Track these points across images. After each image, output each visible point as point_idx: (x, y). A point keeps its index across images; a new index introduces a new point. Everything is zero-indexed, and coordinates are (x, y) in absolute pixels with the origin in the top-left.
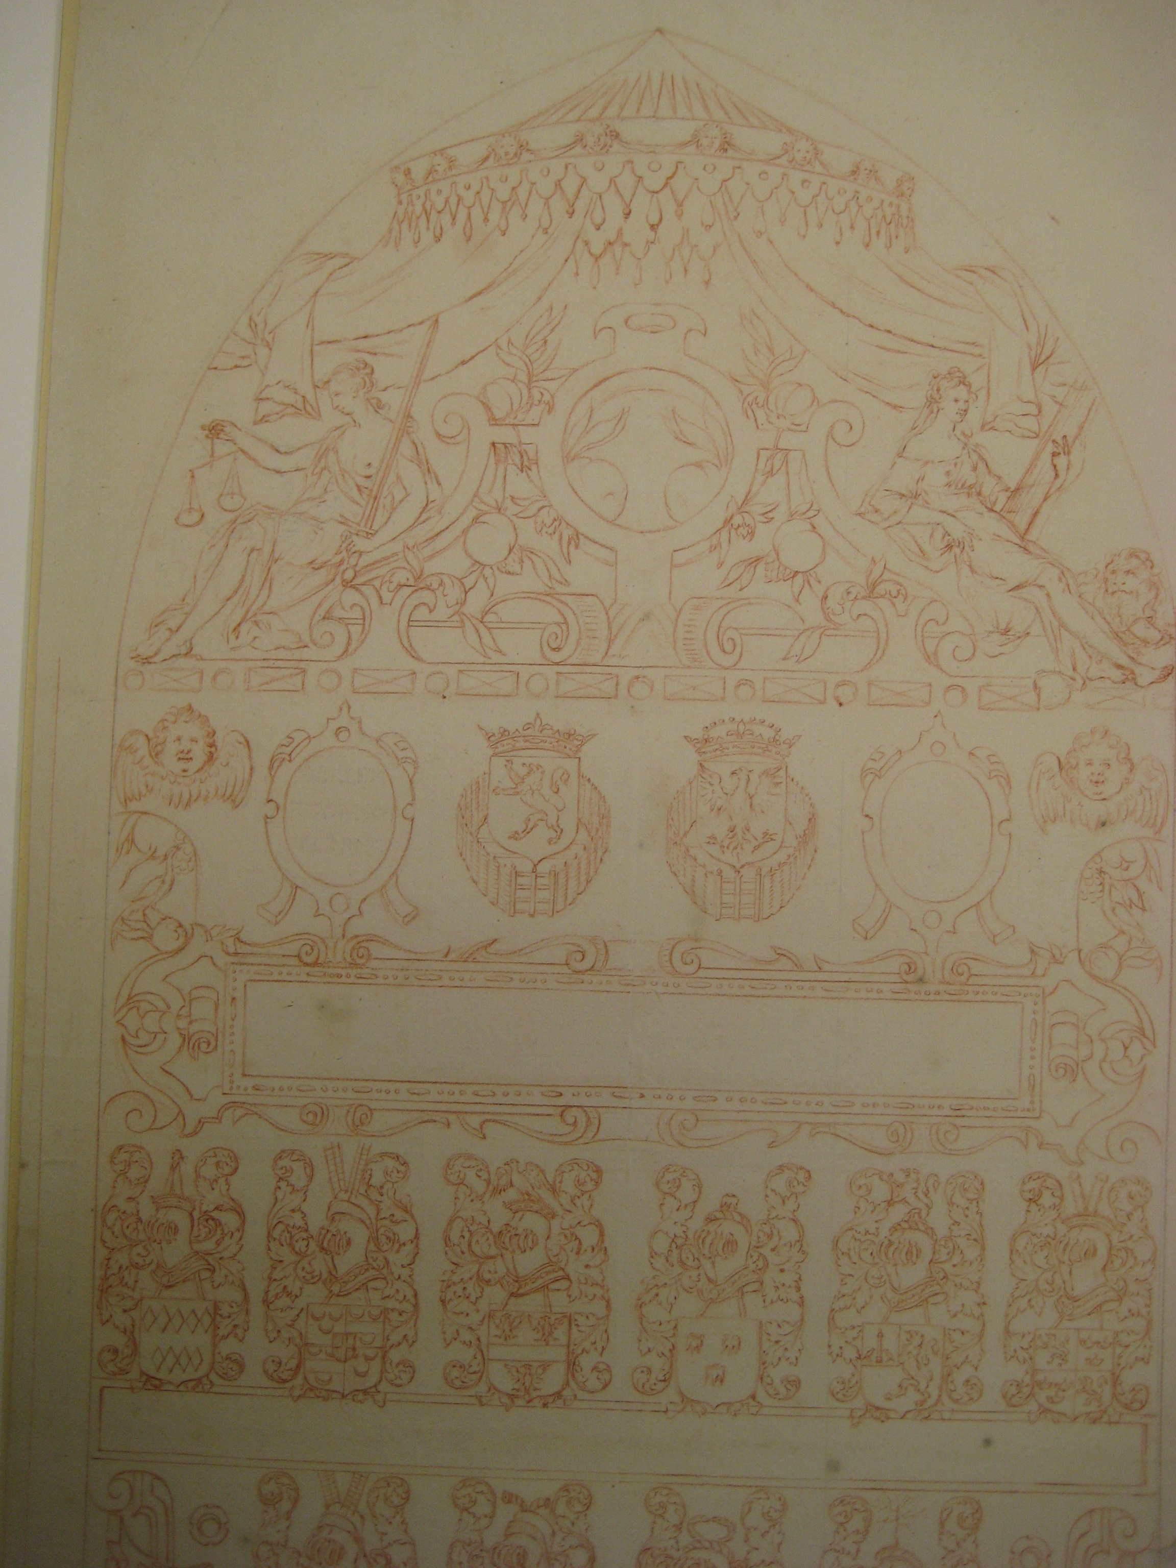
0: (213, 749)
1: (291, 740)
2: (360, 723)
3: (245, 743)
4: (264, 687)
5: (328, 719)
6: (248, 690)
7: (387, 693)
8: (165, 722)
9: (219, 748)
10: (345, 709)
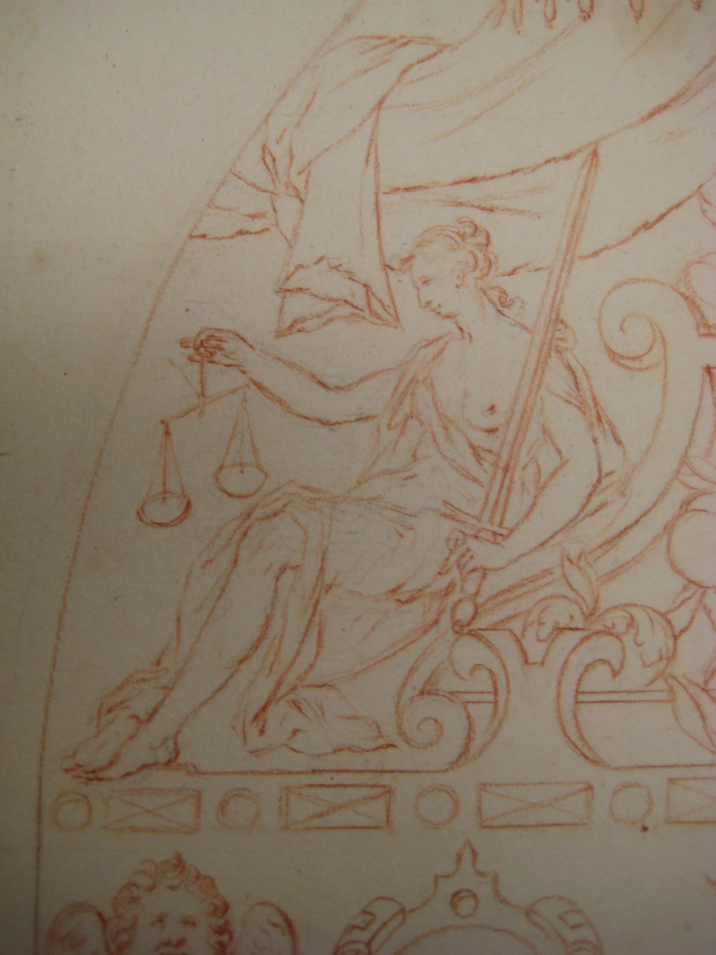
0: (225, 938)
1: (368, 918)
2: (495, 880)
3: (284, 925)
4: (317, 822)
5: (437, 877)
6: (286, 828)
7: (543, 825)
8: (134, 889)
9: (236, 936)
10: (467, 856)
